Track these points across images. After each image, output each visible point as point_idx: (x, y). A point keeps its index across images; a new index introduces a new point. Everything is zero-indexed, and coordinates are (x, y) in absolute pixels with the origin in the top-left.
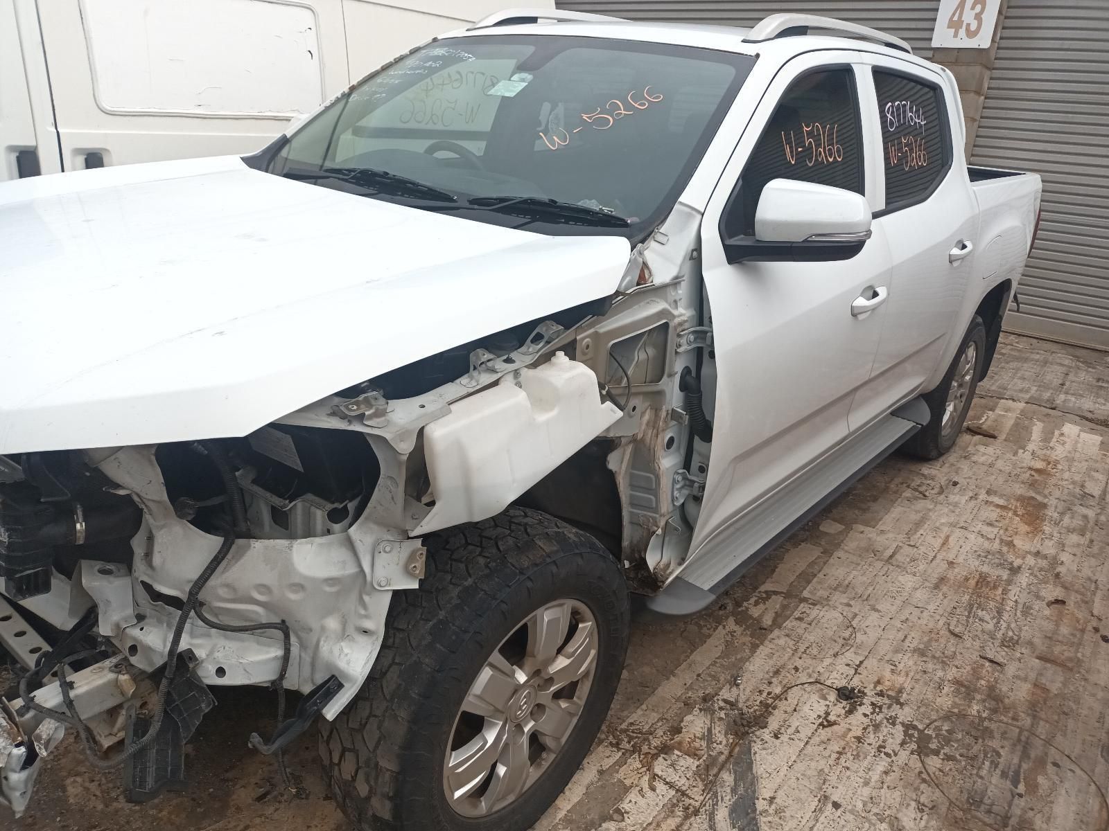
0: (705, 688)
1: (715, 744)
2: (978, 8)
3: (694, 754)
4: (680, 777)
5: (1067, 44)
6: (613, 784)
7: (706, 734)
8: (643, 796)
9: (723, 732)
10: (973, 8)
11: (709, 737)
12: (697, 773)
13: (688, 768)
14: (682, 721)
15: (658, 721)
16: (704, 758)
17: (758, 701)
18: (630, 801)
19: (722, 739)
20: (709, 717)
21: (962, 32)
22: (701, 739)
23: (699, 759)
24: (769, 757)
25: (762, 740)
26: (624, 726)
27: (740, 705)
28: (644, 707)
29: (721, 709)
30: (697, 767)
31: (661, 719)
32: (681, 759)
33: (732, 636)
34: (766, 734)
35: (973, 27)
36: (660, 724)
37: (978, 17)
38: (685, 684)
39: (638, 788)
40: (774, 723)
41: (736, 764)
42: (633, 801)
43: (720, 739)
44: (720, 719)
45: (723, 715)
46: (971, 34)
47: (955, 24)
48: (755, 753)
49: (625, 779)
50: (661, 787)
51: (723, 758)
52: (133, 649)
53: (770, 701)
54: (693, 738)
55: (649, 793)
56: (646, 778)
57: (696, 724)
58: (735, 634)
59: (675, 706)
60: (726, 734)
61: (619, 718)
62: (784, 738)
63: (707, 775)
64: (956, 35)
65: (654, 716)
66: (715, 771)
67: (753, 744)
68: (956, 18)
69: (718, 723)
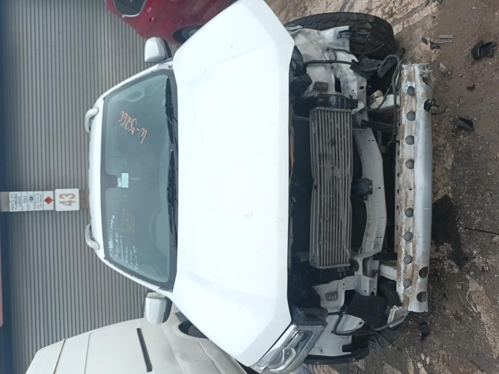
2: (64, 196)
5: (75, 167)
10: (63, 198)
21: (73, 200)
35: (71, 196)
37: (67, 195)
46: (74, 196)
47: (70, 203)
52: (362, 88)
64: (74, 202)
68: (67, 203)
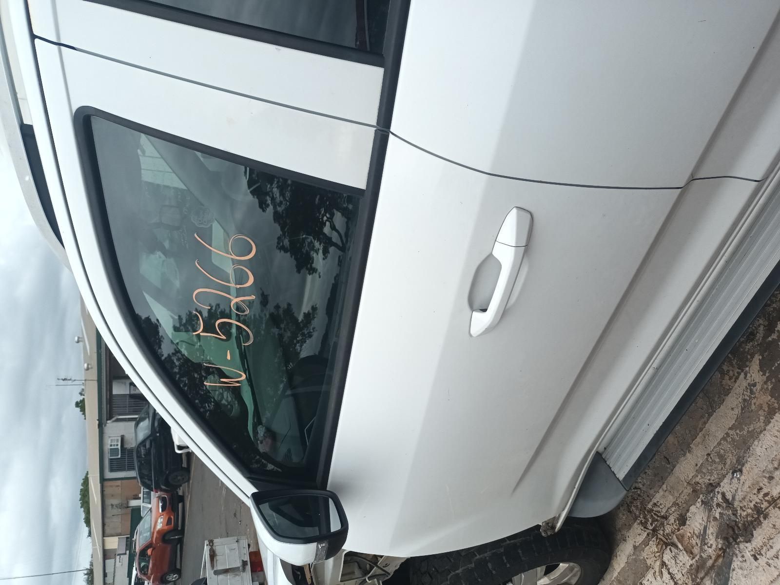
0: (711, 474)
1: (706, 547)
3: (690, 553)
4: (678, 571)
6: (641, 561)
7: (702, 531)
8: (655, 579)
9: (715, 535)
11: (703, 536)
12: (689, 572)
13: (684, 564)
14: (688, 511)
15: (672, 506)
16: (697, 558)
17: (754, 503)
18: (648, 580)
19: (714, 543)
20: (707, 514)
22: (697, 538)
23: (692, 559)
24: (743, 579)
25: (743, 556)
26: (650, 506)
27: (736, 504)
28: (664, 486)
29: (718, 505)
30: (690, 566)
31: (675, 504)
32: (681, 554)
33: (752, 392)
34: (747, 549)
36: (673, 509)
38: (697, 465)
39: (653, 571)
40: (759, 536)
41: (718, 575)
42: (650, 580)
43: (711, 542)
44: (715, 519)
45: (717, 516)
48: (734, 570)
49: (647, 558)
50: (666, 576)
51: (710, 563)
53: (765, 505)
54: (692, 534)
55: (659, 578)
56: (658, 563)
57: (697, 518)
58: (754, 389)
59: (685, 491)
60: (717, 537)
61: (648, 496)
62: (762, 561)
63: (696, 577)
65: (671, 499)
66: (701, 575)
67: (735, 559)
69: (713, 523)
